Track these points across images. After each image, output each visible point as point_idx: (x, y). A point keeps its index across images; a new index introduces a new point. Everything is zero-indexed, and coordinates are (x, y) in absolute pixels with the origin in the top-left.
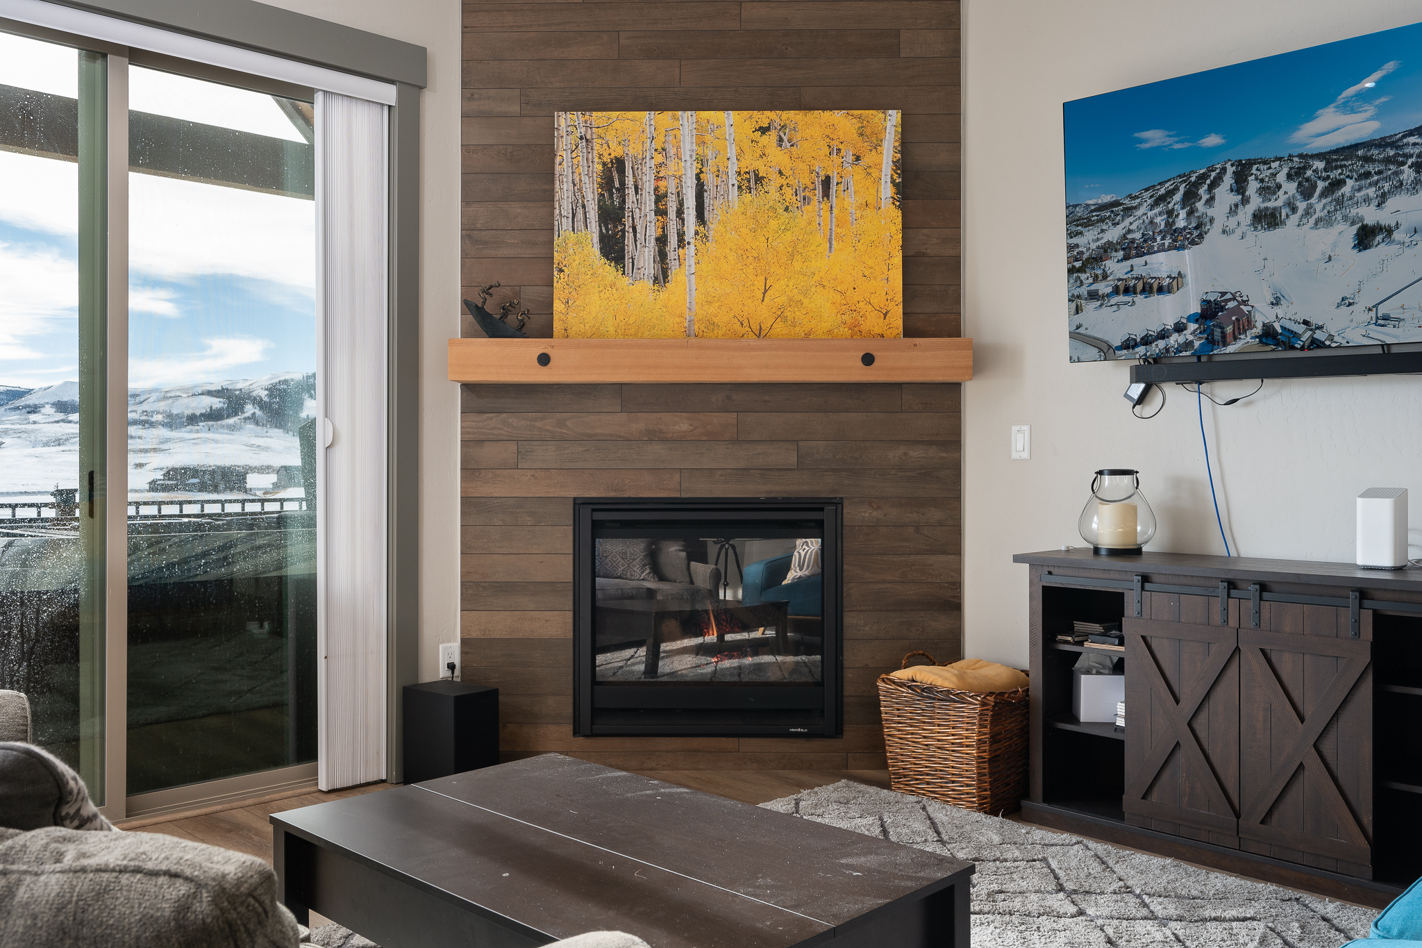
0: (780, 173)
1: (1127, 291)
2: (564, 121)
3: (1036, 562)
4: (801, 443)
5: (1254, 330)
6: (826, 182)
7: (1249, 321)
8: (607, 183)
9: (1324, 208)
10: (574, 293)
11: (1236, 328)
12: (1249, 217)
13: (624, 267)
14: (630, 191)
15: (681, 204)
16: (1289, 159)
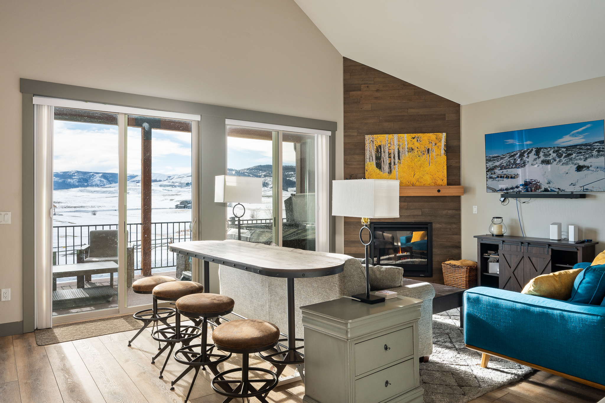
0: (417, 148)
1: (501, 177)
2: (367, 137)
3: (479, 237)
4: (422, 209)
5: (541, 189)
6: (428, 150)
7: (540, 187)
8: (377, 151)
9: (565, 160)
11: (535, 188)
12: (541, 162)
13: (381, 170)
14: (383, 153)
15: (394, 155)
16: (554, 148)
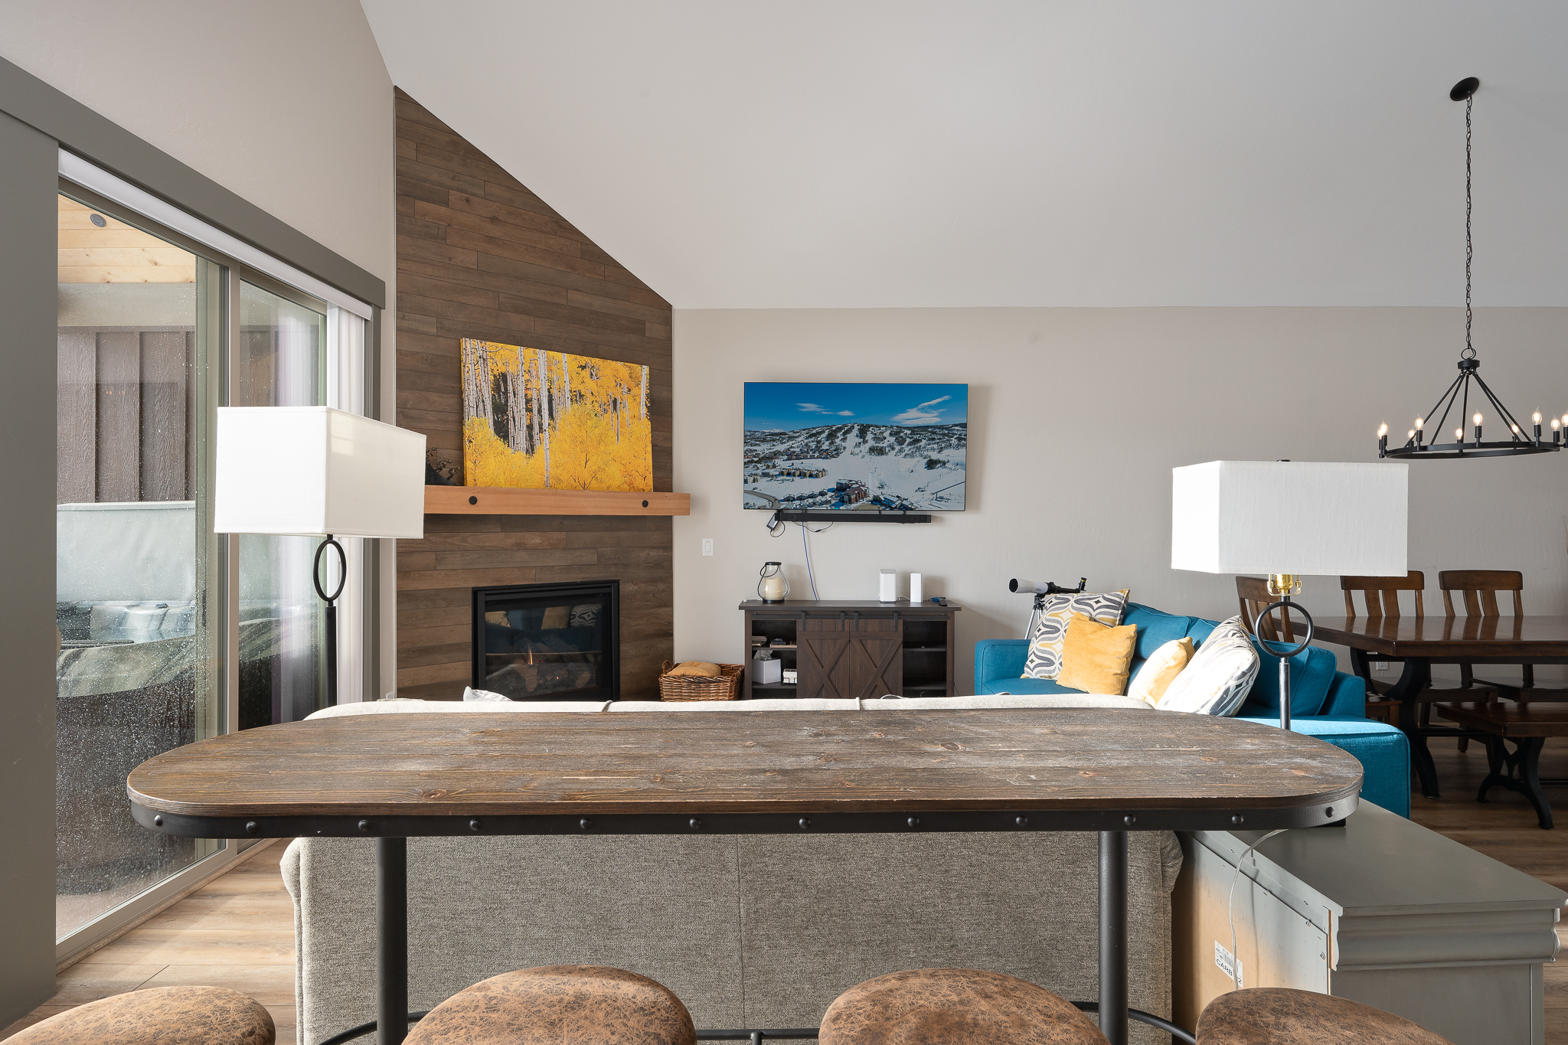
0: (592, 393)
1: (789, 474)
2: (468, 344)
4: (598, 549)
5: (868, 498)
6: (615, 402)
7: (865, 494)
8: (497, 388)
9: (910, 450)
10: (479, 457)
11: (857, 496)
12: (867, 450)
13: (508, 442)
14: (511, 395)
15: (540, 406)
16: (892, 427)
